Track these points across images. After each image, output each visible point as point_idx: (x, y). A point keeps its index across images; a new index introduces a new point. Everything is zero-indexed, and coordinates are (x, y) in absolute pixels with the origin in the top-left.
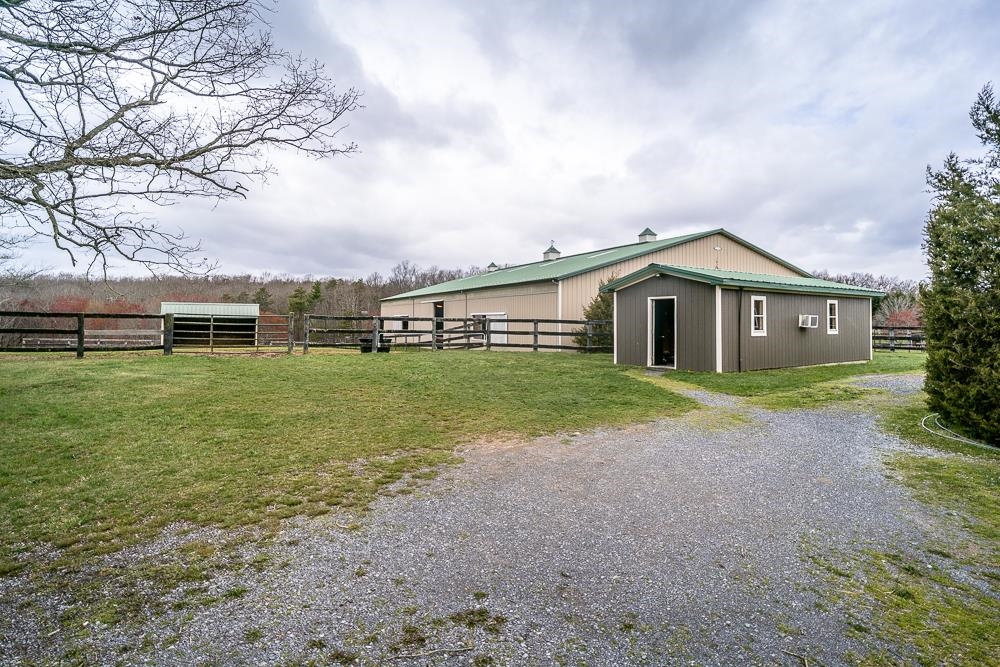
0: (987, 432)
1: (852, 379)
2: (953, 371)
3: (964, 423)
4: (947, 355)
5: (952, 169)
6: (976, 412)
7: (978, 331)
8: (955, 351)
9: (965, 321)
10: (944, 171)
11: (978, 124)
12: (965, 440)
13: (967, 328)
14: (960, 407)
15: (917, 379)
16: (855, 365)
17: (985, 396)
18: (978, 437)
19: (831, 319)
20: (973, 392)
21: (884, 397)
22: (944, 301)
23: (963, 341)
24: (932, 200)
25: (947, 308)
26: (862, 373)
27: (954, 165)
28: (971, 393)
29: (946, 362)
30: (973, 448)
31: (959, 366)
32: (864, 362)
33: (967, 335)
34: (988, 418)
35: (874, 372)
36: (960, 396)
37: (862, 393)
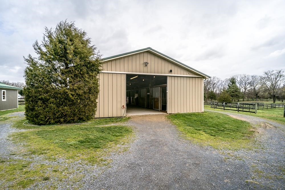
0: (37, 123)
1: (9, 114)
2: (30, 109)
3: (33, 121)
4: (29, 105)
5: (30, 58)
6: (35, 118)
7: (35, 98)
8: (30, 104)
9: (32, 96)
10: (29, 59)
11: (35, 49)
12: (33, 125)
13: (33, 98)
14: (31, 117)
15: (23, 112)
16: (12, 110)
17: (37, 114)
18: (36, 124)
19: (3, 96)
20: (34, 113)
21: (16, 118)
22: (28, 91)
23: (32, 101)
24: (27, 65)
25: (29, 93)
26: (14, 112)
27: (31, 57)
28: (34, 114)
29: (29, 107)
30: (34, 127)
31: (31, 107)
32: (16, 109)
33: (33, 99)
34: (37, 119)
35: (17, 111)
36: (32, 115)
37: (10, 118)
